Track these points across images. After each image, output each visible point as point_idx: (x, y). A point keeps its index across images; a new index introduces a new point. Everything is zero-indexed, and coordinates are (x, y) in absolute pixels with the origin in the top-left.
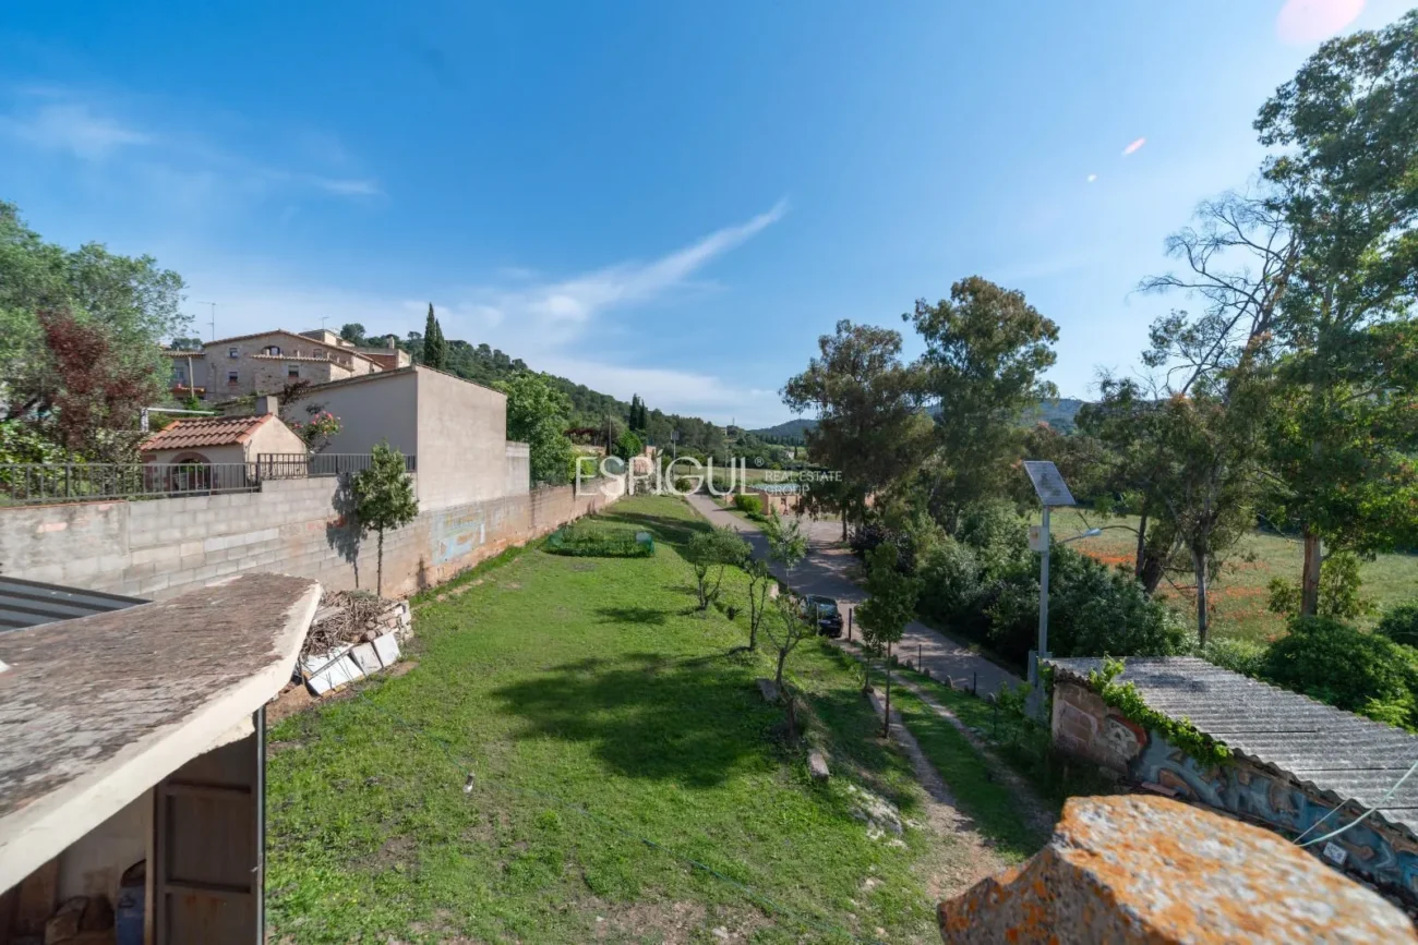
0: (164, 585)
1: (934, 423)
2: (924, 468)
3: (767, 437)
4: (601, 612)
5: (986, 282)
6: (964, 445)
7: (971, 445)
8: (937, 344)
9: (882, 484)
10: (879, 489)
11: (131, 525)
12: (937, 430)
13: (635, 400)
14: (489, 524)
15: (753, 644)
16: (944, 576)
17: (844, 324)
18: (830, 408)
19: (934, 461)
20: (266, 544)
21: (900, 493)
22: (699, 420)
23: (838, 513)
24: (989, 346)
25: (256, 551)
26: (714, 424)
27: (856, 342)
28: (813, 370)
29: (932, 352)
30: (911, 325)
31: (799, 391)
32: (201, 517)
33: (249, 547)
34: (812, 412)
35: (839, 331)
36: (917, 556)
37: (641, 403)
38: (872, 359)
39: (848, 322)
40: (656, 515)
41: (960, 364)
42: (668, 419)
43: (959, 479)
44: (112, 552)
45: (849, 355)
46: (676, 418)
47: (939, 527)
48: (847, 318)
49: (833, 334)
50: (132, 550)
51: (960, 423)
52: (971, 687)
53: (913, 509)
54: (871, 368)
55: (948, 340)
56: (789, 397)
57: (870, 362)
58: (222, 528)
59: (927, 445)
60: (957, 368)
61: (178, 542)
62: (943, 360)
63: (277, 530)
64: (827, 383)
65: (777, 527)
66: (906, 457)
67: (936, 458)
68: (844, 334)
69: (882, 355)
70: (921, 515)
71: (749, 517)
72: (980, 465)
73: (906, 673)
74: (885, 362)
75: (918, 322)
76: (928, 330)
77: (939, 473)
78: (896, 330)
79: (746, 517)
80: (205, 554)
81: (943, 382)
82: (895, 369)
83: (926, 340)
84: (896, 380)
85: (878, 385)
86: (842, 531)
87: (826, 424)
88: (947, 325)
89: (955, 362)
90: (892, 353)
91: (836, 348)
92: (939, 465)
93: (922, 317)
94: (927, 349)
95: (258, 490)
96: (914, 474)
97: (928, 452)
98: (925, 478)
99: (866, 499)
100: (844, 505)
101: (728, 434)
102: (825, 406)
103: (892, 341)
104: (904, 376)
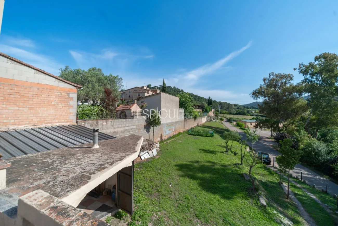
0: (119, 135)
1: (307, 102)
2: (303, 116)
3: (246, 107)
4: (200, 150)
5: (331, 54)
6: (321, 108)
7: (324, 108)
8: (308, 77)
9: (286, 120)
10: (285, 122)
11: (115, 124)
12: (308, 104)
13: (209, 98)
14: (175, 127)
15: (242, 163)
16: (312, 151)
17: (272, 74)
18: (267, 98)
19: (307, 114)
20: (134, 129)
21: (293, 124)
22: (226, 103)
23: (269, 129)
24: (333, 75)
25: (132, 130)
26: (230, 103)
27: (276, 79)
28: (261, 87)
29: (306, 79)
30: (297, 71)
31: (256, 94)
32: (124, 123)
33: (132, 129)
34: (261, 99)
35: (270, 76)
36: (300, 143)
37: (211, 99)
38: (282, 83)
39: (273, 73)
40: (214, 126)
41: (318, 82)
42: (218, 103)
43: (318, 120)
44: (112, 129)
45: (273, 82)
46: (220, 102)
47: (309, 135)
48: (272, 72)
49: (268, 77)
50: (115, 128)
51: (318, 101)
52: (325, 190)
53: (298, 129)
54: (282, 85)
55: (313, 75)
56: (253, 95)
57: (281, 84)
58: (127, 125)
59: (304, 109)
60: (317, 84)
61: (121, 127)
62: (311, 81)
63: (136, 126)
64: (266, 91)
65: (249, 132)
66: (295, 112)
67: (308, 113)
68: (272, 77)
69: (285, 82)
70: (301, 131)
71: (241, 128)
72: (328, 115)
73: (296, 180)
74: (287, 84)
75: (300, 70)
76: (304, 72)
77: (309, 118)
78: (291, 73)
79: (240, 128)
80: (125, 130)
81: (311, 88)
82: (291, 85)
83: (303, 75)
84: (291, 89)
85: (284, 91)
86: (271, 134)
87: (265, 103)
88: (312, 70)
89: (316, 82)
90: (290, 81)
91: (269, 81)
92: (309, 115)
93: (302, 69)
94: (304, 78)
95: (133, 118)
96: (298, 118)
97: (304, 111)
98: (303, 119)
99: (280, 125)
100: (272, 126)
101: (235, 106)
102: (265, 98)
103: (290, 77)
104: (294, 87)
